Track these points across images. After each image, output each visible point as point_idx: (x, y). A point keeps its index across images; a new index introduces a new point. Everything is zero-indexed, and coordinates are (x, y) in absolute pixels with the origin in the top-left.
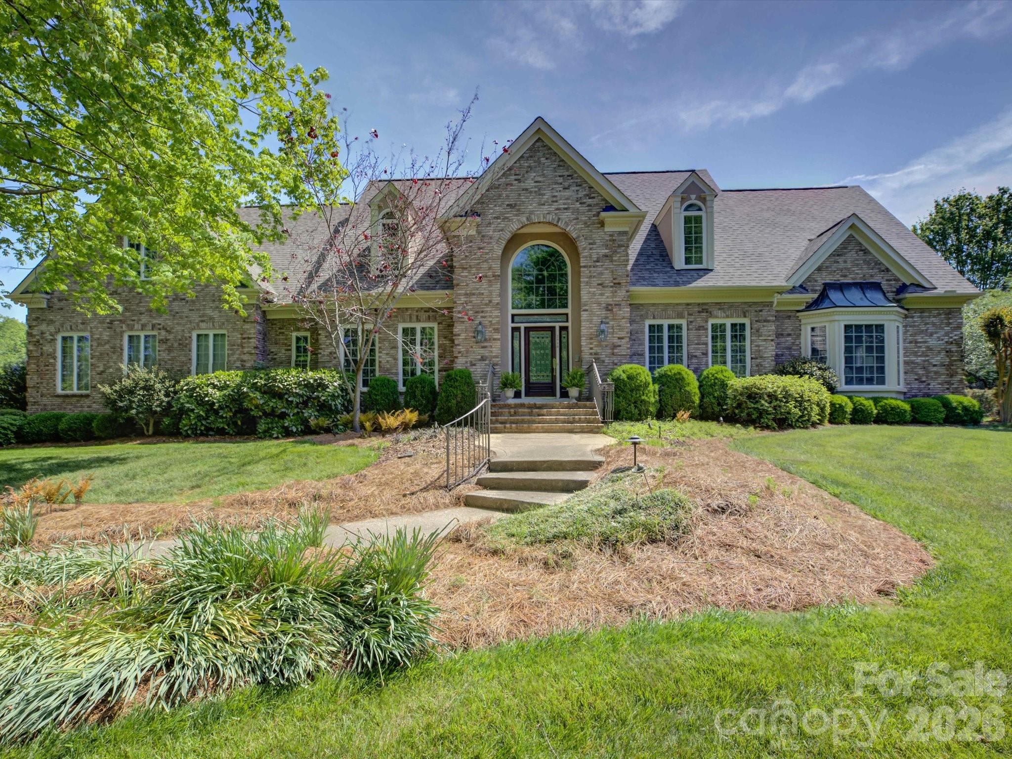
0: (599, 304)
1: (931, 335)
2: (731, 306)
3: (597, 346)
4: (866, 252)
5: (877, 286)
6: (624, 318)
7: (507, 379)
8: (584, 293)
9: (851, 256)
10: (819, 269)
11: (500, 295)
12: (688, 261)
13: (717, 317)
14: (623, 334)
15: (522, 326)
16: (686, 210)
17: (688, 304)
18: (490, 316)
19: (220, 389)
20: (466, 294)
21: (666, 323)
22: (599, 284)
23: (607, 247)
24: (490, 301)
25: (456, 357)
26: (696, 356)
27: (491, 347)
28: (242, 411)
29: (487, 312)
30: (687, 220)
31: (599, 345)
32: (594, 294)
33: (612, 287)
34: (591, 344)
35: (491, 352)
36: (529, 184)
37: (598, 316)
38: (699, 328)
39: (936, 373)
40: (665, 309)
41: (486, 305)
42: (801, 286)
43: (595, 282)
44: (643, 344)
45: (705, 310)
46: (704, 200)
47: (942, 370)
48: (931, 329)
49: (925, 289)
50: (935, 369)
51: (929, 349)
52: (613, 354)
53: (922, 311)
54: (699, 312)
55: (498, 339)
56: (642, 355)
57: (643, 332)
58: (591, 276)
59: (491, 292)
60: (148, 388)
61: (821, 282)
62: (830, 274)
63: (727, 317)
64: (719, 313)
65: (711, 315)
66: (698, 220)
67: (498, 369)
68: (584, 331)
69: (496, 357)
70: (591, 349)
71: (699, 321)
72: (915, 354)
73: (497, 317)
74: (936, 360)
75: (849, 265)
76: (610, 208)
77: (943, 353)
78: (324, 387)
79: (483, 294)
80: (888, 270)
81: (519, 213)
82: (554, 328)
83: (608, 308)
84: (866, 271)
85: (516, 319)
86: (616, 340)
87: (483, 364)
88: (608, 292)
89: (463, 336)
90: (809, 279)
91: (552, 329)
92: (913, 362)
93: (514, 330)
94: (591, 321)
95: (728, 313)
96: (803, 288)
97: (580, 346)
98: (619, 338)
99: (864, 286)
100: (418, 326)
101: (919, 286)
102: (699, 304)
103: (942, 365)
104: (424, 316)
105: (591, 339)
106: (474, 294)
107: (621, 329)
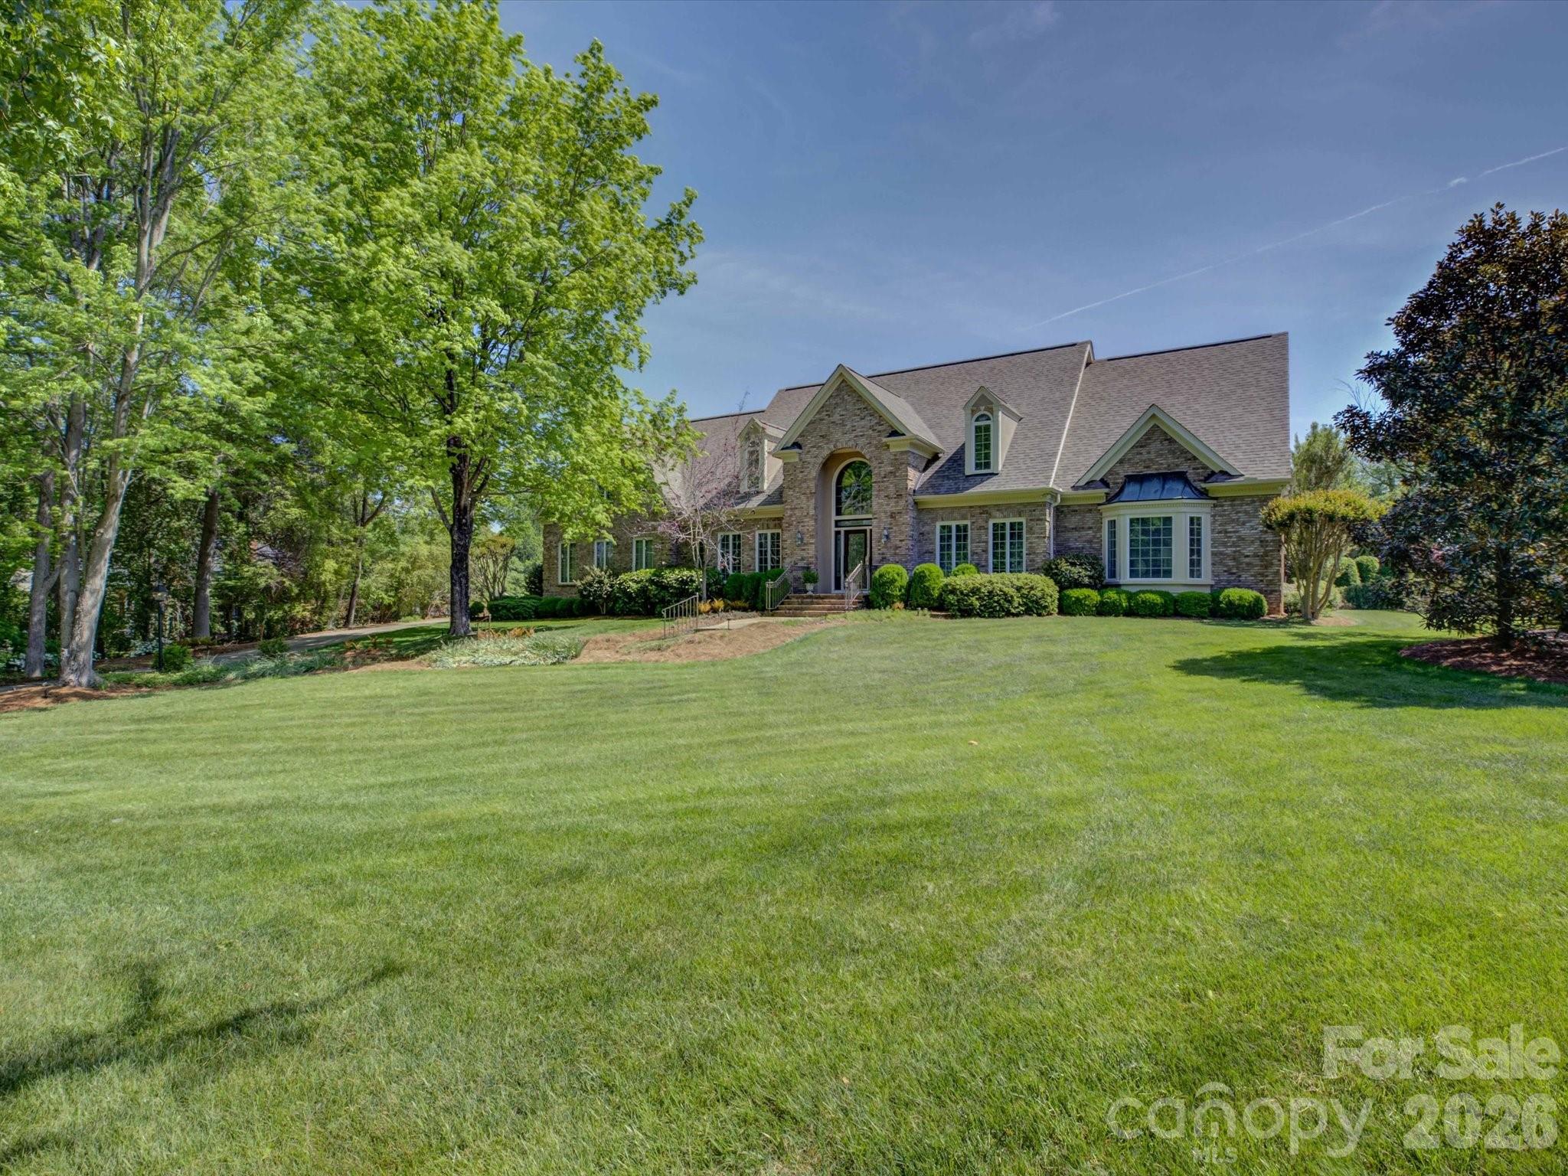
0: (886, 513)
1: (1244, 523)
2: (1009, 507)
3: (883, 547)
4: (1171, 441)
5: (1181, 477)
6: (904, 524)
8: (874, 503)
9: (1156, 446)
10: (1121, 462)
11: (815, 508)
12: (978, 466)
13: (997, 517)
14: (903, 537)
15: (842, 529)
16: (977, 420)
17: (971, 507)
18: (808, 525)
19: (637, 582)
20: (791, 509)
21: (953, 524)
22: (886, 497)
23: (892, 465)
24: (808, 514)
26: (977, 553)
27: (808, 549)
28: (648, 598)
29: (805, 522)
30: (978, 429)
32: (882, 504)
33: (895, 498)
34: (879, 545)
35: (808, 553)
36: (836, 417)
37: (885, 522)
38: (981, 528)
39: (1248, 564)
40: (951, 512)
41: (805, 516)
42: (1102, 480)
43: (882, 494)
44: (933, 543)
45: (985, 511)
46: (991, 410)
47: (1256, 561)
48: (1243, 517)
49: (1231, 476)
50: (1247, 560)
51: (1241, 539)
52: (895, 554)
53: (1233, 499)
54: (982, 513)
55: (813, 543)
56: (932, 552)
57: (934, 533)
58: (879, 490)
59: (808, 506)
60: (600, 582)
61: (1122, 474)
62: (1132, 465)
63: (1007, 516)
64: (998, 514)
65: (990, 516)
66: (987, 428)
68: (874, 535)
69: (812, 557)
70: (879, 550)
71: (981, 522)
72: (1224, 544)
73: (813, 525)
74: (1249, 550)
75: (1152, 456)
76: (895, 433)
77: (1258, 543)
78: (693, 581)
79: (803, 508)
80: (1195, 458)
81: (829, 442)
82: (866, 530)
83: (892, 516)
84: (1171, 460)
85: (838, 524)
86: (898, 543)
87: (803, 563)
88: (892, 503)
89: (789, 541)
90: (1110, 472)
92: (1221, 553)
93: (838, 533)
94: (879, 527)
95: (1008, 513)
96: (1104, 483)
97: (872, 547)
98: (900, 541)
99: (1165, 477)
100: (769, 532)
101: (1224, 473)
102: (980, 507)
103: (1256, 555)
104: (772, 524)
105: (879, 541)
106: (797, 508)
107: (902, 533)
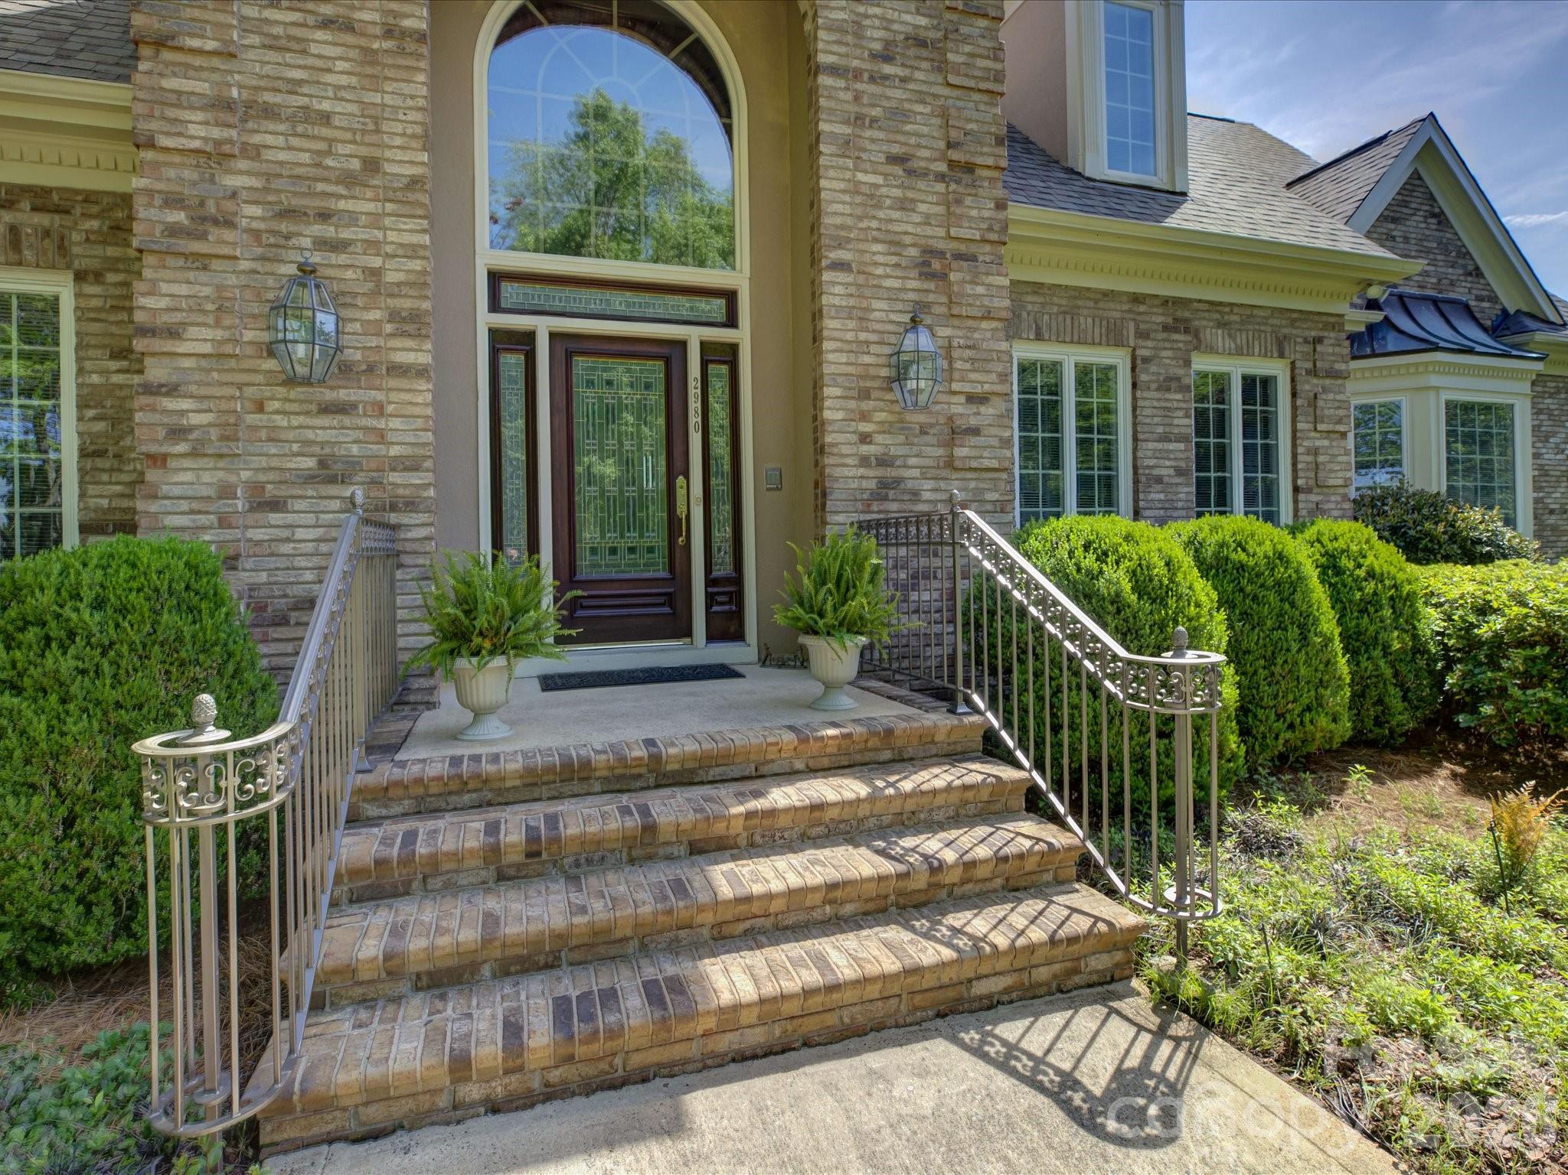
0: (895, 244)
2: (1250, 316)
3: (887, 428)
4: (1441, 220)
5: (1464, 311)
6: (987, 317)
7: (468, 605)
8: (831, 184)
9: (1416, 224)
11: (428, 140)
13: (1211, 350)
14: (984, 382)
15: (543, 326)
17: (1136, 299)
18: (373, 246)
20: (221, 105)
21: (1069, 359)
22: (893, 159)
24: (372, 165)
25: (159, 460)
26: (1159, 480)
27: (380, 409)
29: (352, 218)
31: (897, 426)
32: (873, 199)
33: (941, 177)
34: (864, 417)
35: (381, 436)
37: (892, 296)
41: (349, 180)
43: (877, 144)
45: (1185, 322)
49: (1552, 325)
52: (950, 464)
54: (1166, 328)
55: (422, 372)
58: (859, 118)
59: (375, 120)
63: (1239, 352)
64: (1218, 338)
65: (1198, 341)
67: (416, 526)
68: (835, 360)
69: (411, 465)
70: (865, 439)
71: (1166, 360)
73: (413, 251)
79: (326, 118)
80: (1478, 272)
82: (682, 345)
83: (931, 266)
84: (1442, 268)
85: (510, 292)
86: (958, 407)
87: (331, 501)
88: (929, 199)
89: (200, 339)
91: (672, 353)
93: (501, 341)
94: (863, 318)
95: (1242, 338)
97: (818, 426)
98: (971, 399)
99: (1445, 307)
101: (1534, 317)
102: (1166, 302)
105: (865, 394)
106: (270, 112)
